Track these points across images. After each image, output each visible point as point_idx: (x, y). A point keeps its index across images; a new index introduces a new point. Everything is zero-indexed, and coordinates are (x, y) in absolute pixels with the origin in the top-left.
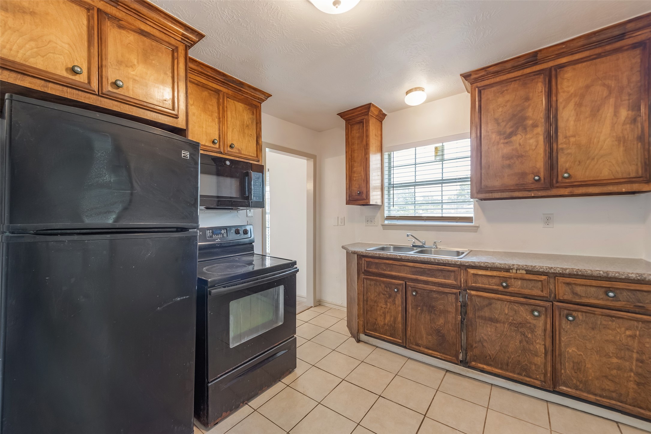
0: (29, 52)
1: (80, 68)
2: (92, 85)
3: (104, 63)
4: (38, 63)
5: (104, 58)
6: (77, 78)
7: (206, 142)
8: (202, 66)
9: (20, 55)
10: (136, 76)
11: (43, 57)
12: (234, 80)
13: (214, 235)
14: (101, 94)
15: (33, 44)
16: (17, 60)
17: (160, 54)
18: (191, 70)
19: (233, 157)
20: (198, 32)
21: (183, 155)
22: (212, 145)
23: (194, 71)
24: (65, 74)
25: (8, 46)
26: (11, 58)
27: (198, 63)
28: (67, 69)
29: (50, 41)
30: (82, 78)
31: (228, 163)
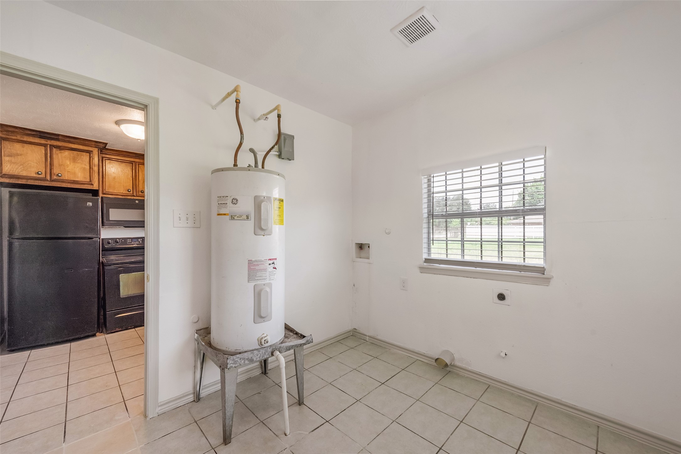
0: (20, 170)
1: (40, 172)
2: (47, 178)
3: (52, 168)
4: (24, 173)
5: (52, 165)
6: (40, 176)
7: (123, 191)
9: (16, 172)
10: (69, 169)
11: (25, 170)
14: (52, 181)
15: (21, 166)
16: (16, 174)
17: (82, 157)
20: (103, 142)
21: (88, 204)
22: (129, 193)
24: (35, 175)
25: (12, 170)
26: (13, 174)
28: (35, 173)
29: (28, 164)
30: (43, 176)
31: (137, 202)
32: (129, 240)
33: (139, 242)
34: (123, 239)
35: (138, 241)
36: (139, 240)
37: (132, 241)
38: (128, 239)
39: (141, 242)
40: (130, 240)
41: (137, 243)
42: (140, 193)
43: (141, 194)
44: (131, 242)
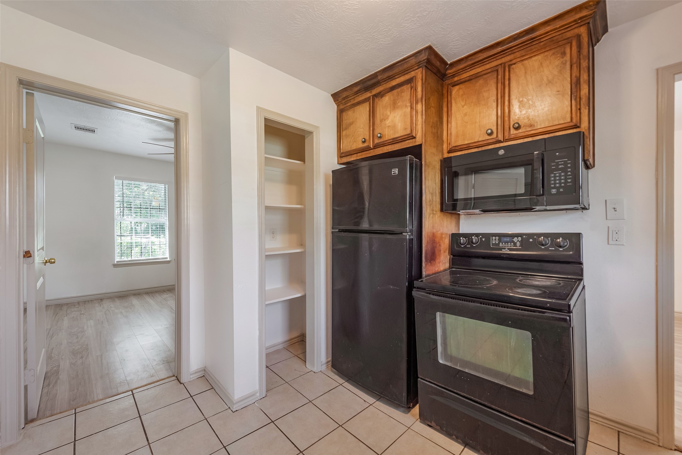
0: (352, 142)
2: (370, 145)
3: (374, 128)
8: (470, 58)
9: (349, 147)
11: (355, 142)
12: (515, 36)
13: (501, 243)
14: (374, 147)
17: (403, 94)
18: (463, 70)
19: (522, 140)
20: (424, 49)
21: (393, 172)
22: (489, 138)
23: (465, 69)
27: (464, 59)
31: (501, 152)
32: (495, 240)
33: (515, 244)
34: (484, 235)
35: (513, 242)
36: (515, 240)
37: (500, 241)
38: (493, 236)
39: (518, 244)
40: (497, 238)
41: (510, 245)
42: (513, 131)
43: (515, 132)
44: (499, 244)
